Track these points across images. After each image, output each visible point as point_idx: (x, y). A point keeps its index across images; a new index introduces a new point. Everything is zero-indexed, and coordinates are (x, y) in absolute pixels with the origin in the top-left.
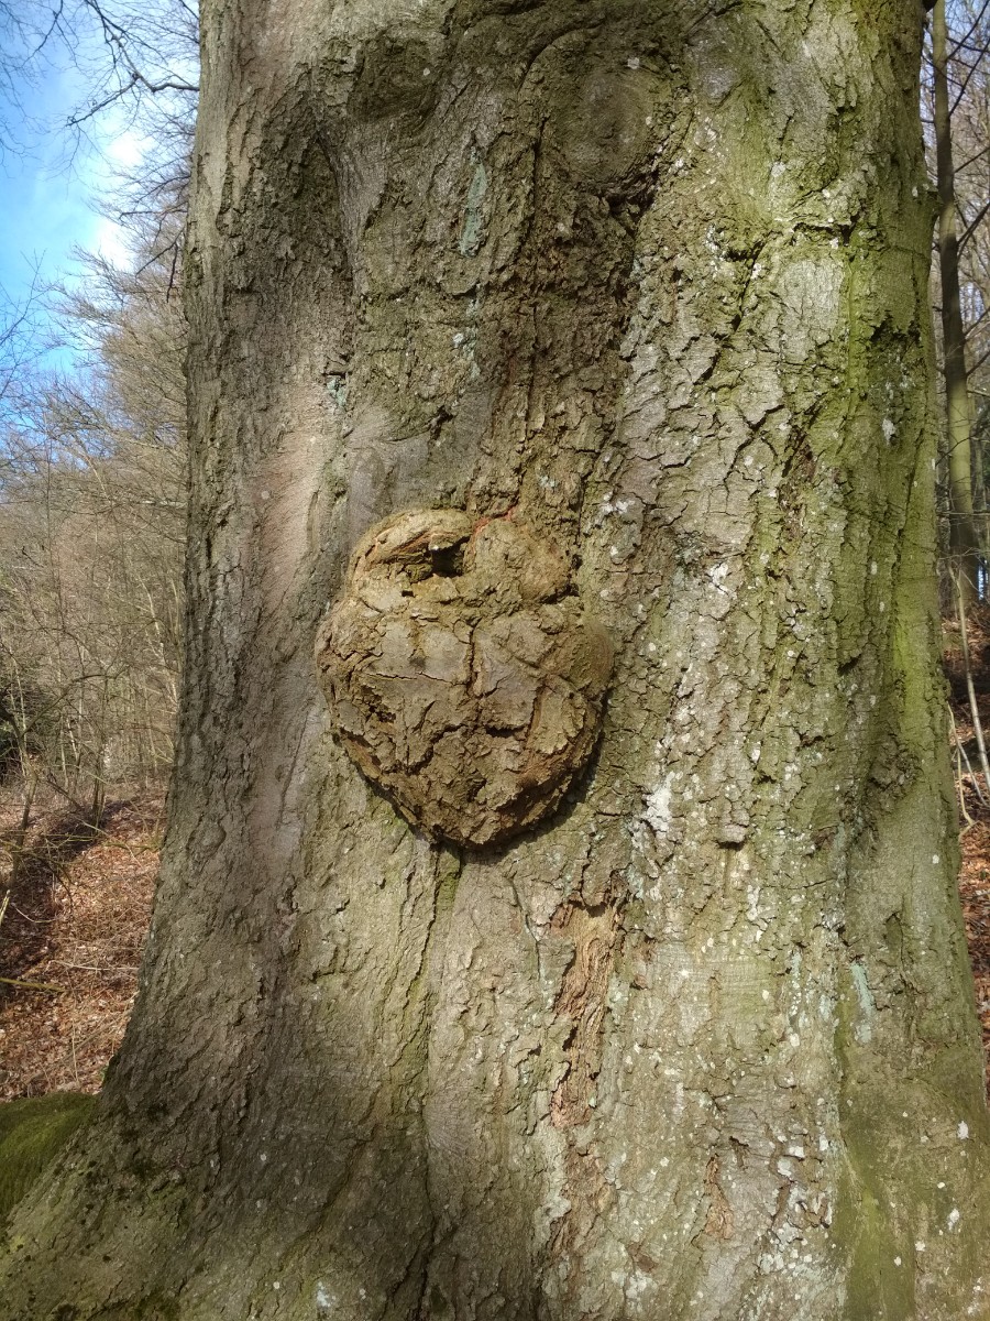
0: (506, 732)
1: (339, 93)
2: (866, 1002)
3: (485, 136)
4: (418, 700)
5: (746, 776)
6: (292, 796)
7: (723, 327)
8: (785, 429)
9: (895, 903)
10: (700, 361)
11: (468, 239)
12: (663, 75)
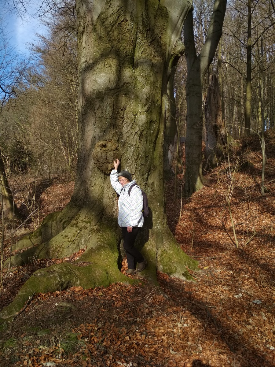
0: (110, 163)
1: (94, 95)
2: (149, 191)
3: (109, 103)
4: (102, 160)
5: (135, 168)
6: (90, 169)
7: (133, 122)
8: (139, 133)
9: (153, 181)
10: (130, 126)
11: (107, 113)
12: (127, 97)
